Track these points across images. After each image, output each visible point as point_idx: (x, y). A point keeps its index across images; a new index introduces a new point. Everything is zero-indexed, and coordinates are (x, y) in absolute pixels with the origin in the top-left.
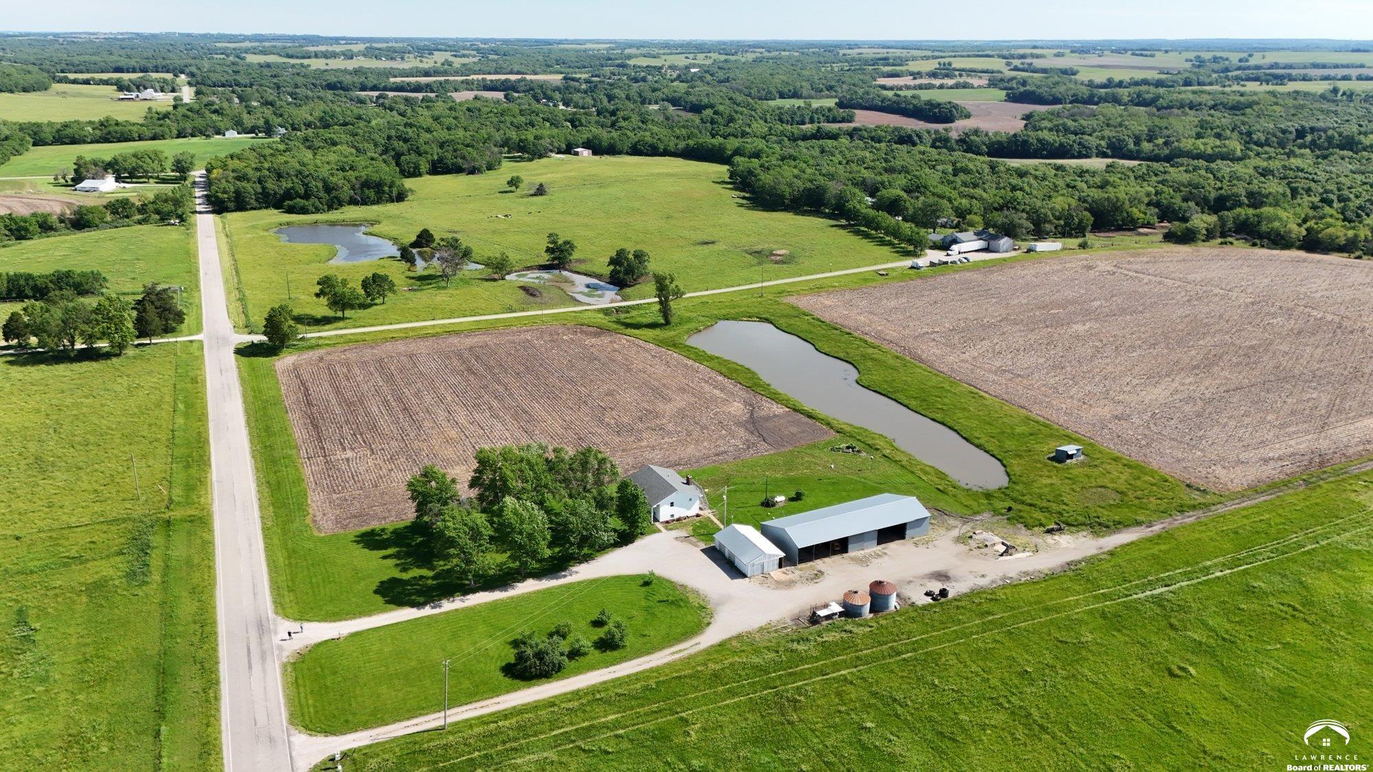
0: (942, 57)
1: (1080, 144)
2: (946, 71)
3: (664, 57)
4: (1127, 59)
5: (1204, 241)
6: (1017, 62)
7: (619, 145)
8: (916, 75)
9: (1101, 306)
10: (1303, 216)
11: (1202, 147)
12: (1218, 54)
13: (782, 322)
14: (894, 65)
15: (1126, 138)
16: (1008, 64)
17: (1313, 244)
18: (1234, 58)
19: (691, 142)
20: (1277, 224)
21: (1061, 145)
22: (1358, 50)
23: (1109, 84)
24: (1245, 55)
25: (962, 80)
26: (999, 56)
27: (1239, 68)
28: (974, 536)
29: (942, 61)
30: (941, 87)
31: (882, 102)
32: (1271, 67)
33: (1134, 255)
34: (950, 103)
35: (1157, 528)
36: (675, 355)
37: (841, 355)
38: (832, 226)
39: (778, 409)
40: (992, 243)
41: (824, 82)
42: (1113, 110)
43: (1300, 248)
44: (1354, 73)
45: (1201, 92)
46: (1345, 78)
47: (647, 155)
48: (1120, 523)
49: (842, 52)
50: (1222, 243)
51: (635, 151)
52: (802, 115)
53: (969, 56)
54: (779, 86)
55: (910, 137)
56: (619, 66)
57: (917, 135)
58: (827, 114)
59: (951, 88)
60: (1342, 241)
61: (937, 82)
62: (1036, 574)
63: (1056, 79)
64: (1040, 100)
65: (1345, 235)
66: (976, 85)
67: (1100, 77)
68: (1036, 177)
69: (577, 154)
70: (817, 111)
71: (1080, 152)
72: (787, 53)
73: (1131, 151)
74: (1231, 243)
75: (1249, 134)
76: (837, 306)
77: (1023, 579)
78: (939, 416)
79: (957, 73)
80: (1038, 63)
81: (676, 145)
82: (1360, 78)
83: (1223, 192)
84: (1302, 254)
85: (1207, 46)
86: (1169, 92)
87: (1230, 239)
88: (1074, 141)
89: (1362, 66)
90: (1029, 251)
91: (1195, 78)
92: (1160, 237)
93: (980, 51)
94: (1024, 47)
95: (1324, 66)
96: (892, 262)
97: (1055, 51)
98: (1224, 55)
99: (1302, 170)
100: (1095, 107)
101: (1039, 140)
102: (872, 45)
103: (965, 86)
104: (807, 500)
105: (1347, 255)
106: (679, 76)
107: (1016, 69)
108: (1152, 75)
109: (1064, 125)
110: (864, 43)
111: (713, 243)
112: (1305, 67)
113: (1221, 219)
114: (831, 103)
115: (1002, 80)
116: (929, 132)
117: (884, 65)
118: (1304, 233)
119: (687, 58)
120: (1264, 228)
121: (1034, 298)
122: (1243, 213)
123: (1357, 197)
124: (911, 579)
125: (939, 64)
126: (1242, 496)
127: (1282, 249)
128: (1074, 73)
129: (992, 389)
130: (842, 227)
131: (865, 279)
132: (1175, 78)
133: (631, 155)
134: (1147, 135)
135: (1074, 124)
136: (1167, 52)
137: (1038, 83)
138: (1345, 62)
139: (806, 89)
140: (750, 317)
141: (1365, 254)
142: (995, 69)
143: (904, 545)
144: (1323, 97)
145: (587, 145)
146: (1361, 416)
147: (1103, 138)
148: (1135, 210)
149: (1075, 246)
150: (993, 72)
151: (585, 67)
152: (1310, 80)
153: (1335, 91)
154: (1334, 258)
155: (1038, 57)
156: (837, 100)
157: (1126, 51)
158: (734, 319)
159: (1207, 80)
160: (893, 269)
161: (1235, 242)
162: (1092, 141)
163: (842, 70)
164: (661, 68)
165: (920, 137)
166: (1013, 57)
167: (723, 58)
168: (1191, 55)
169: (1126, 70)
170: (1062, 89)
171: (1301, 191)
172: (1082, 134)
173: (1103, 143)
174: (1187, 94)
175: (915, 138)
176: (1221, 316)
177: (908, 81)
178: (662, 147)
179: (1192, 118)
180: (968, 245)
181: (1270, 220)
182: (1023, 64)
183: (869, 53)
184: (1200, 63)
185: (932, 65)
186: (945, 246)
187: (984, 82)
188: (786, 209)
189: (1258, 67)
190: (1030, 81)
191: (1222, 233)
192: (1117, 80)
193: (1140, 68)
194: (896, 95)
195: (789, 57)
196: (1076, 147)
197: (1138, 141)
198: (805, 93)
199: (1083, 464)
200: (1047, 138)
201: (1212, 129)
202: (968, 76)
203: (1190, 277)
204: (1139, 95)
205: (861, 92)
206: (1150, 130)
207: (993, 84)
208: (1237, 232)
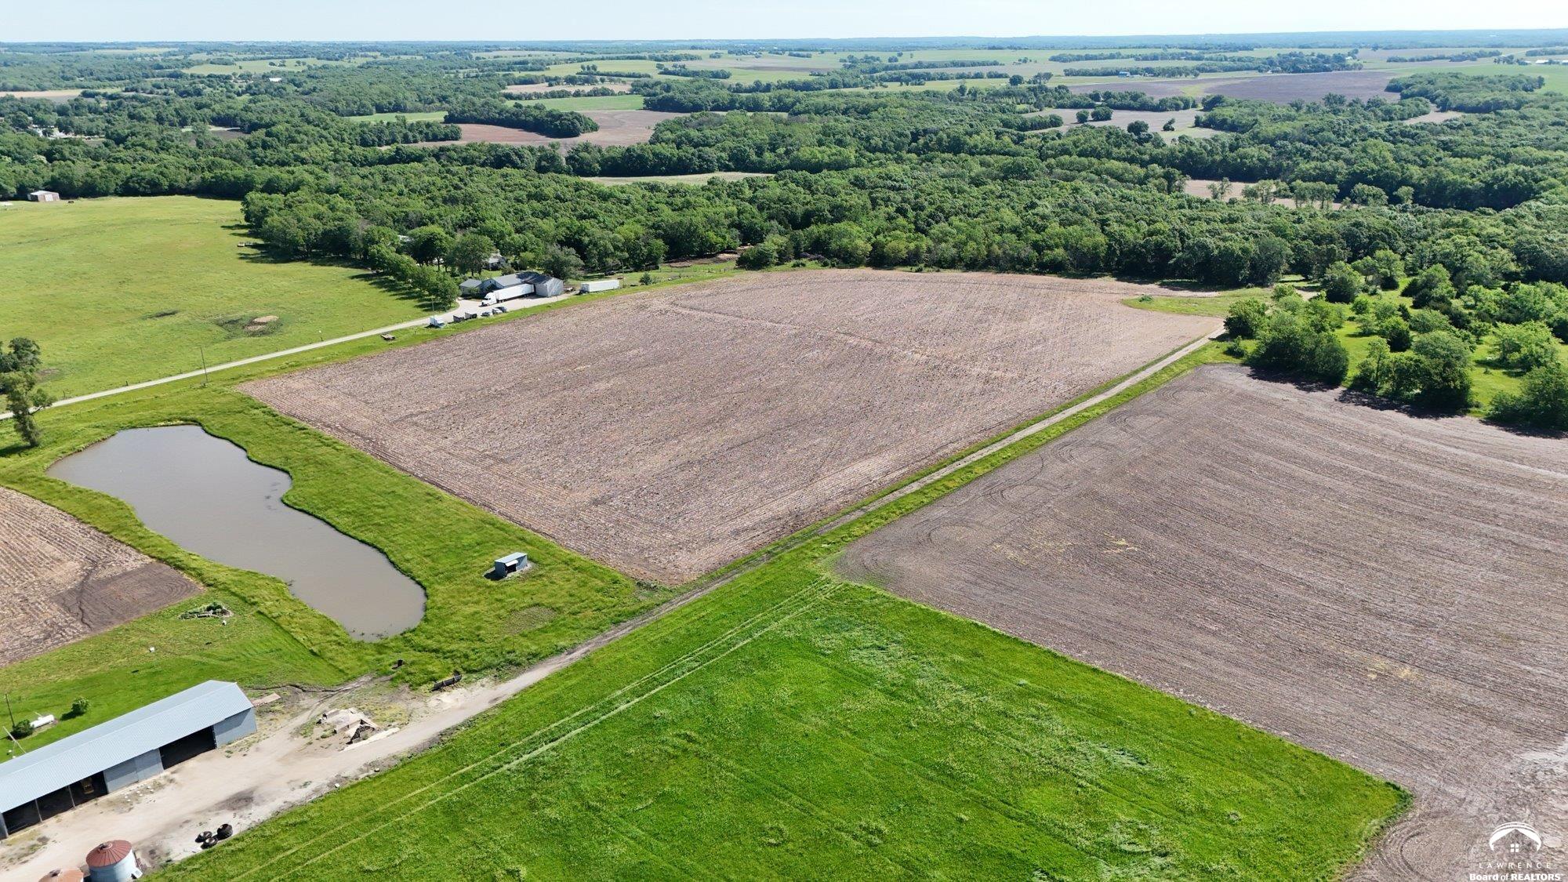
0: (588, 60)
1: (700, 157)
2: (589, 76)
3: (239, 63)
4: (785, 60)
5: (777, 264)
6: (669, 65)
7: (101, 184)
8: (553, 81)
9: (637, 356)
10: (875, 229)
11: (819, 155)
12: (870, 54)
13: (215, 423)
14: (532, 70)
15: (747, 148)
16: (659, 67)
17: (880, 259)
18: (884, 58)
19: (208, 175)
20: (845, 241)
21: (680, 159)
22: (994, 48)
23: (757, 88)
24: (895, 54)
25: (599, 86)
26: (651, 58)
27: (886, 68)
28: (325, 720)
29: (585, 64)
30: (577, 94)
31: (499, 114)
32: (916, 66)
33: (698, 288)
34: (572, 113)
35: (577, 654)
36: (15, 495)
37: (277, 463)
38: (353, 278)
39: (134, 561)
40: (538, 286)
41: (437, 91)
42: (740, 118)
43: (868, 265)
44: (985, 70)
45: (838, 95)
46: (978, 76)
47: (144, 194)
48: (535, 655)
49: (474, 55)
50: (794, 266)
51: (128, 190)
52: (392, 134)
53: (618, 58)
54: (376, 97)
55: (508, 155)
56: (171, 76)
57: (516, 154)
58: (425, 130)
59: (589, 95)
60: (904, 254)
61: (572, 89)
62: (386, 763)
63: (702, 82)
64: (677, 107)
65: (907, 248)
66: (616, 92)
67: (748, 81)
68: (619, 200)
69: (35, 199)
70: (411, 128)
71: (701, 166)
72: (409, 57)
73: (752, 162)
74: (804, 265)
75: (868, 139)
76: (308, 389)
77: (362, 776)
78: (369, 536)
79: (598, 78)
80: (691, 66)
81: (189, 179)
82: (990, 76)
83: (809, 207)
84: (868, 271)
85: (862, 45)
86: (808, 96)
87: (804, 260)
88: (693, 154)
89: (995, 64)
90: (583, 291)
91: (840, 79)
92: (733, 264)
93: (633, 53)
94: (684, 48)
95: (963, 65)
96: (410, 320)
97: (713, 52)
98: (875, 54)
99: (890, 178)
100: (724, 113)
101: (655, 155)
102: (513, 47)
103: (605, 93)
104: (93, 712)
105: (909, 268)
106: (249, 87)
107: (666, 72)
108: (805, 77)
109: (687, 136)
110: (507, 44)
111: (173, 313)
112: (946, 66)
113: (793, 239)
114: (438, 117)
115: (646, 85)
116: (531, 150)
117: (520, 70)
118: (870, 248)
119: (272, 64)
120: (833, 246)
121: (564, 353)
122: (816, 231)
123: (931, 204)
124: (188, 817)
125: (583, 67)
126: (697, 586)
127: (852, 267)
128: (726, 76)
129: (456, 485)
130: (365, 277)
131: (362, 348)
132: (822, 79)
133: (121, 195)
134: (770, 144)
135: (698, 133)
136: (823, 52)
137: (683, 88)
138: (980, 60)
139: (411, 99)
140: (169, 421)
141: (926, 266)
142: (642, 73)
143: (208, 759)
144: (950, 97)
145: (52, 186)
146: (854, 460)
147: (724, 150)
148: (711, 234)
149: (636, 282)
150: (640, 76)
151: (121, 79)
152: (947, 79)
153: (962, 90)
154: (898, 273)
155: (692, 58)
156: (447, 113)
157: (784, 51)
158: (146, 425)
159: (852, 82)
160: (405, 330)
161: (809, 264)
162: (711, 153)
163: (468, 76)
164: (228, 78)
165: (520, 157)
166: (665, 59)
167: (320, 63)
168: (845, 55)
169: (778, 72)
170: (703, 94)
171: (880, 202)
172: (704, 146)
173: (724, 155)
174: (823, 98)
175: (515, 158)
176: (759, 356)
177: (542, 88)
178: (165, 184)
179: (817, 123)
180: (510, 290)
181: (841, 235)
182: (675, 66)
183: (508, 56)
184: (854, 62)
185: (573, 70)
186: (480, 295)
187: (627, 88)
188: (303, 257)
189: (904, 67)
190: (674, 86)
191: (794, 254)
192: (764, 83)
193: (794, 70)
194: (518, 106)
195: (408, 62)
196: (696, 161)
197: (760, 151)
198: (409, 106)
199: (528, 576)
200: (663, 151)
201: (834, 135)
202: (611, 81)
203: (745, 310)
204: (780, 100)
205: (478, 102)
206: (771, 139)
207: (636, 90)
208: (811, 252)
